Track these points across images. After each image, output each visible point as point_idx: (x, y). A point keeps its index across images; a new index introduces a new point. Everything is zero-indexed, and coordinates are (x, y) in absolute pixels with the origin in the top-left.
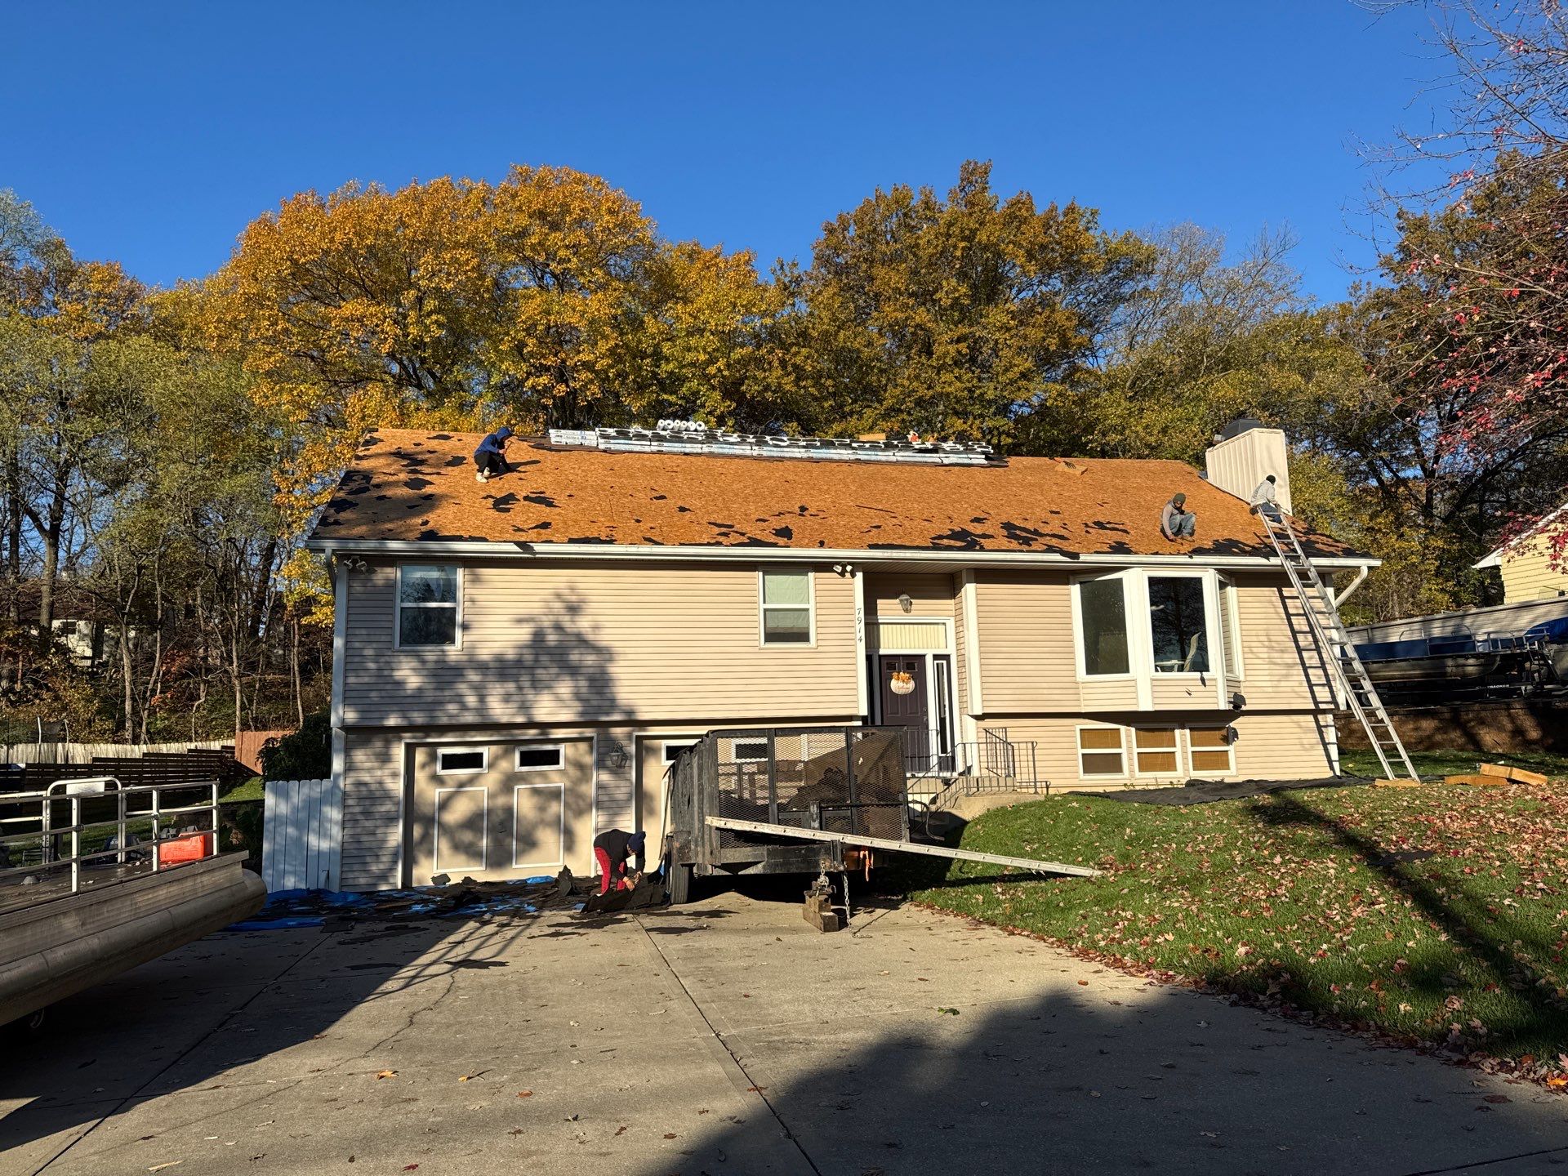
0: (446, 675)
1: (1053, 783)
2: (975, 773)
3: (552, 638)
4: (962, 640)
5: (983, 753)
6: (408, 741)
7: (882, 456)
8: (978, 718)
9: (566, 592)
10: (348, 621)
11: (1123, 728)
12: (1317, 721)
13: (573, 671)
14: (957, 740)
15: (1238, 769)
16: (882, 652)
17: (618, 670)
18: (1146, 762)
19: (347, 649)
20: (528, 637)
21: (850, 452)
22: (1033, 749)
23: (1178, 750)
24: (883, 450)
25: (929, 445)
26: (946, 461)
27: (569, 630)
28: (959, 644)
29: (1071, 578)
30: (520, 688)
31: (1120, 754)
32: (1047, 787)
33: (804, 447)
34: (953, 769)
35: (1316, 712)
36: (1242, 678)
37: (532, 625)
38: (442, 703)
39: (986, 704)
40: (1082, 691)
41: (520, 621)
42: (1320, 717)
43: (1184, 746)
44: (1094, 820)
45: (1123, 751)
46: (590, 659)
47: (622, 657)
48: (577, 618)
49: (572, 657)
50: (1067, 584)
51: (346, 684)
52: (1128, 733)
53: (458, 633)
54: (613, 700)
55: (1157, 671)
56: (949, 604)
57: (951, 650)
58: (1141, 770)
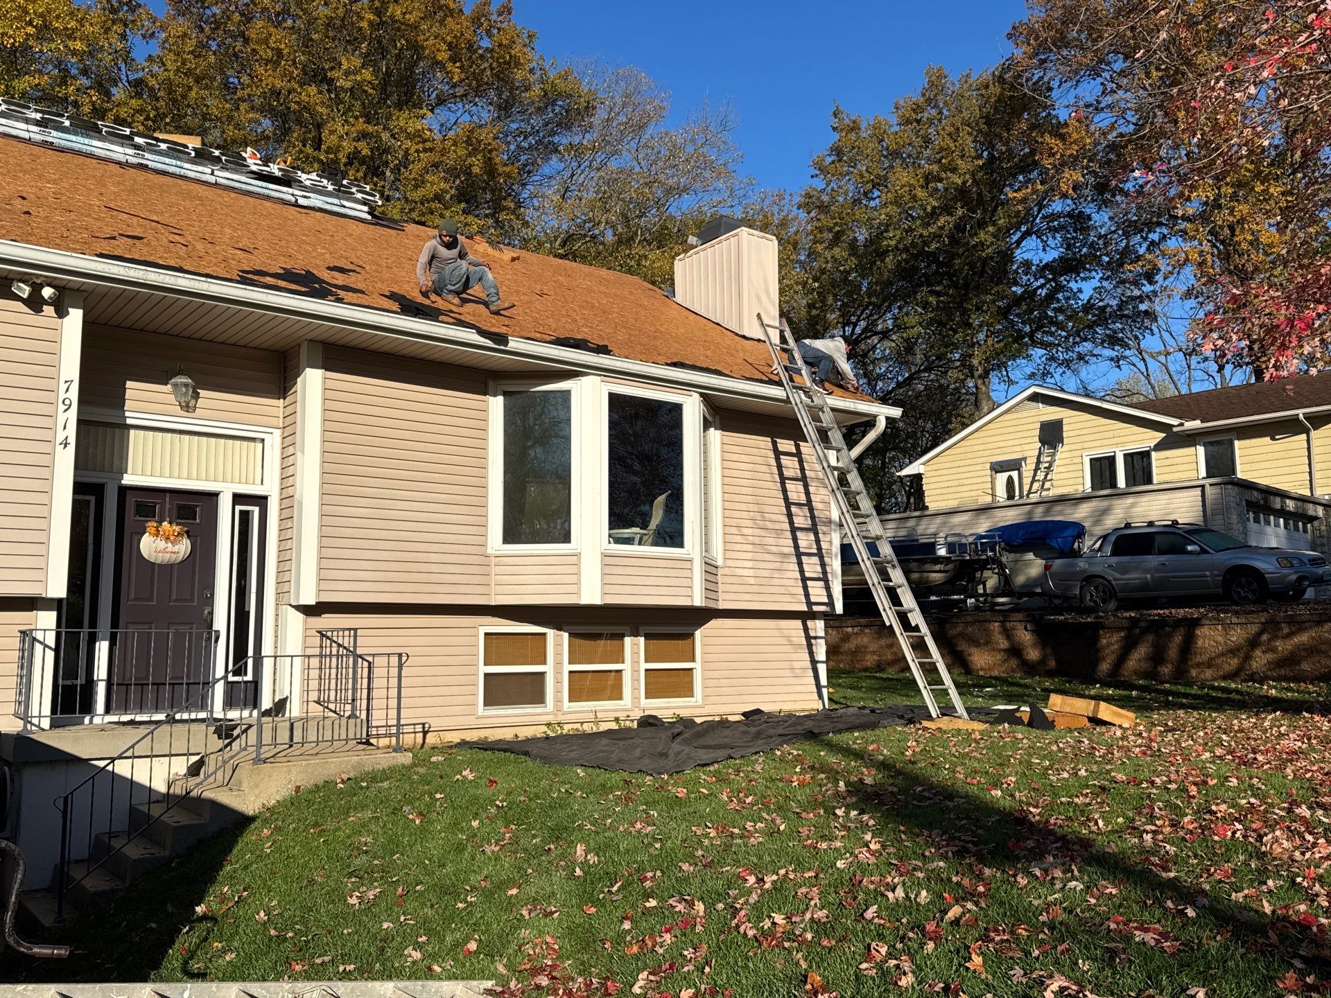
1: (435, 723)
2: (295, 709)
4: (290, 471)
5: (314, 674)
7: (191, 170)
8: (308, 611)
11: (551, 633)
12: (806, 629)
14: (267, 649)
15: (705, 696)
16: (128, 480)
18: (581, 687)
21: (131, 151)
22: (400, 667)
23: (626, 667)
24: (193, 162)
25: (275, 169)
26: (301, 201)
28: (287, 477)
29: (491, 383)
31: (542, 674)
32: (425, 733)
33: (38, 123)
34: (255, 703)
35: (804, 617)
36: (720, 562)
39: (324, 585)
40: (494, 570)
42: (810, 623)
43: (635, 662)
44: (505, 816)
45: (548, 668)
50: (485, 393)
52: (557, 641)
55: (610, 542)
56: (275, 406)
57: (271, 489)
58: (572, 699)
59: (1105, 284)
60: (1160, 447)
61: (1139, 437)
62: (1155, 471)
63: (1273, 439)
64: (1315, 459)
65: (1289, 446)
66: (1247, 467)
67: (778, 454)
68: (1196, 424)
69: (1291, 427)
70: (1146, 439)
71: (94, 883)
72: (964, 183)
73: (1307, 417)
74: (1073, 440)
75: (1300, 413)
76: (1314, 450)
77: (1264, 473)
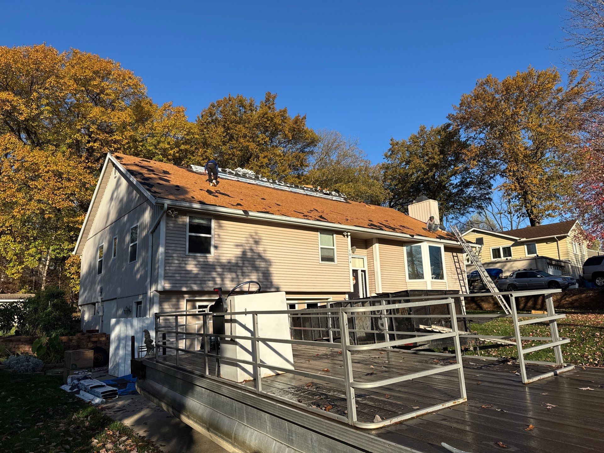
0: (207, 267)
3: (249, 254)
6: (188, 298)
9: (254, 234)
10: (166, 240)
13: (256, 269)
17: (273, 270)
19: (166, 253)
20: (240, 253)
25: (327, 192)
26: (333, 199)
27: (255, 251)
28: (370, 266)
29: (403, 244)
30: (237, 275)
37: (241, 247)
38: (205, 281)
39: (383, 289)
40: (408, 285)
41: (237, 246)
46: (263, 265)
47: (274, 264)
48: (258, 246)
49: (256, 263)
50: (402, 246)
51: (165, 270)
53: (212, 249)
54: (271, 282)
56: (365, 251)
57: (366, 269)
59: (475, 189)
60: (513, 246)
61: (507, 243)
62: (512, 253)
63: (547, 243)
64: (560, 249)
65: (552, 245)
66: (540, 251)
67: (453, 256)
68: (524, 239)
69: (553, 240)
70: (509, 243)
72: (437, 163)
73: (557, 237)
74: (486, 244)
75: (555, 236)
76: (559, 247)
77: (544, 253)
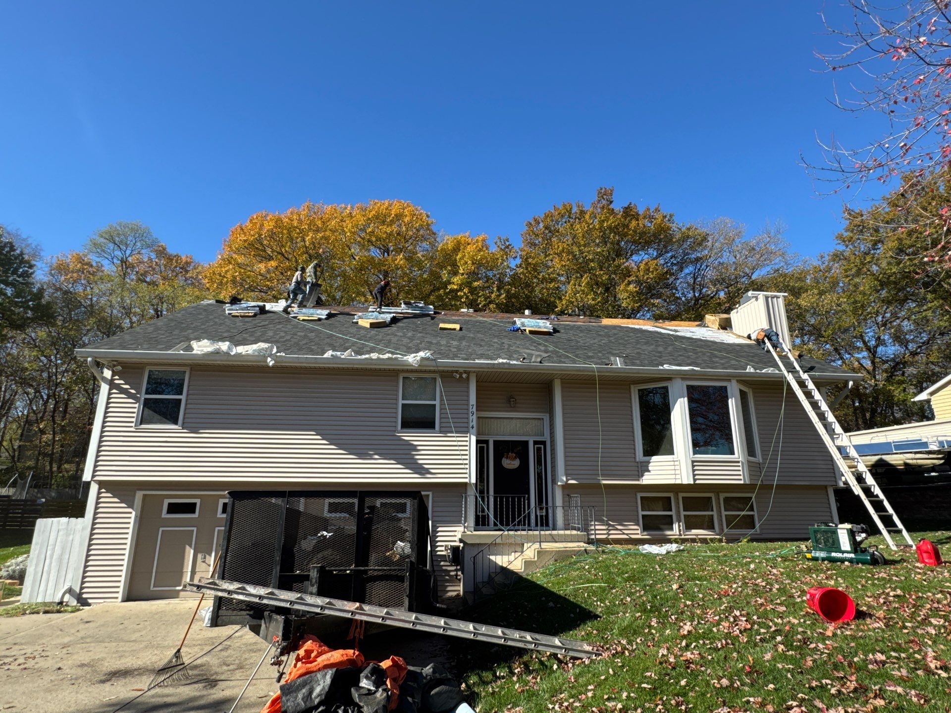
4: (553, 433)
5: (567, 513)
6: (144, 492)
8: (563, 487)
11: (672, 497)
15: (761, 529)
16: (496, 438)
18: (691, 522)
23: (714, 513)
29: (632, 386)
31: (671, 516)
36: (760, 461)
39: (569, 477)
40: (640, 468)
43: (719, 511)
45: (673, 513)
51: (99, 451)
52: (676, 501)
53: (181, 417)
55: (692, 454)
56: (546, 405)
57: (547, 437)
71: (485, 591)
